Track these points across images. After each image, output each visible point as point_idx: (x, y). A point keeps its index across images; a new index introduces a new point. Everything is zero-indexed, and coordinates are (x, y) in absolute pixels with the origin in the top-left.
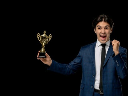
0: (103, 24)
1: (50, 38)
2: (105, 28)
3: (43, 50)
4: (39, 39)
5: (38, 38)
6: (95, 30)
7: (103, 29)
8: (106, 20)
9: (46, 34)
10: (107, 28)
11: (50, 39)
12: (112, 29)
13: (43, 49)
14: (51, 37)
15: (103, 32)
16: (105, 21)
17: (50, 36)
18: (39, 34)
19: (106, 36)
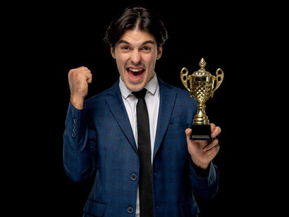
0: (135, 37)
1: (219, 79)
2: (140, 49)
3: (201, 117)
4: (186, 86)
5: (185, 82)
6: (114, 50)
7: (136, 51)
8: (145, 25)
9: (207, 68)
10: (146, 48)
11: (221, 82)
12: (161, 49)
13: (200, 114)
14: (222, 76)
15: (136, 59)
16: (142, 28)
17: (220, 73)
18: (184, 72)
19: (143, 71)
